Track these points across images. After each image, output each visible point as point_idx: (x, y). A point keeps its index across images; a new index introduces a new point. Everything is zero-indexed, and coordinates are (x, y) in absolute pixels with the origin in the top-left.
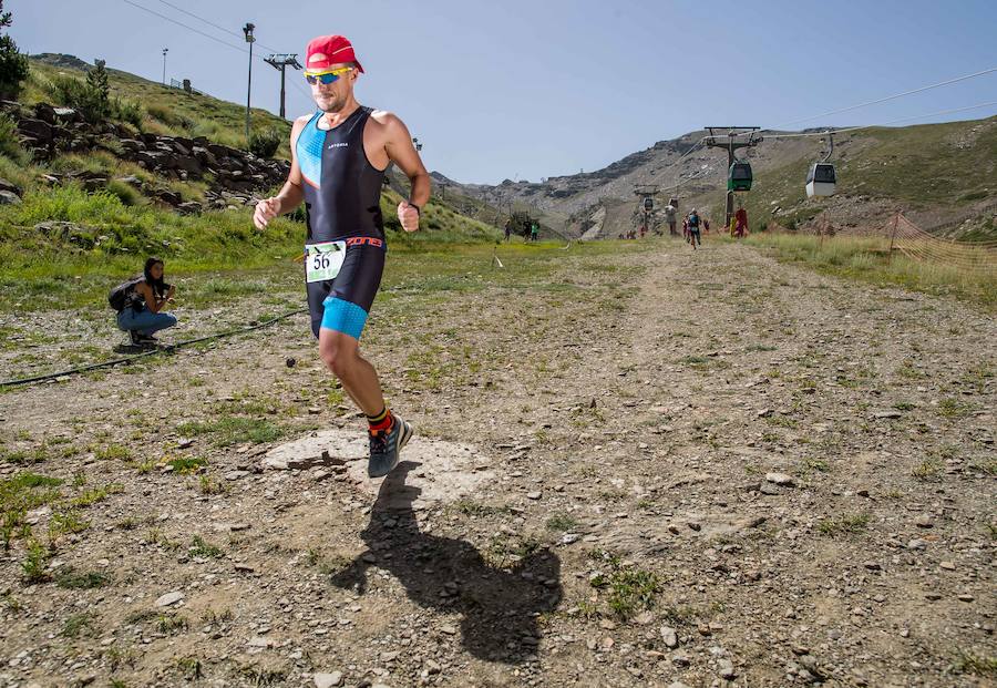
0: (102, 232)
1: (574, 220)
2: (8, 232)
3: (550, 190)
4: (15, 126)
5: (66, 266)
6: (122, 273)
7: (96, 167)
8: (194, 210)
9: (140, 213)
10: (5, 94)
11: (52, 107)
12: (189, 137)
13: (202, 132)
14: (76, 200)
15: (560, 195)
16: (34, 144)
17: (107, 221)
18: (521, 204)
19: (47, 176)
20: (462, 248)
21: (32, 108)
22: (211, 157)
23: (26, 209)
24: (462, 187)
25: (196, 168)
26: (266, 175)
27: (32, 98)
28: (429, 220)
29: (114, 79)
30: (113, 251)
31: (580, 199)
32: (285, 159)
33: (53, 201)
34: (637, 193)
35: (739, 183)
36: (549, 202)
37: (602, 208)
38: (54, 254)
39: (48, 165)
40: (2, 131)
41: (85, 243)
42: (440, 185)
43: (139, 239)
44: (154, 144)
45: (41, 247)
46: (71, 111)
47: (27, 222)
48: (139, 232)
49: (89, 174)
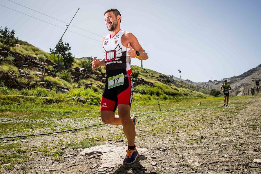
0: (88, 99)
1: (233, 91)
2: (64, 100)
4: (70, 74)
5: (76, 108)
6: (91, 109)
7: (89, 82)
9: (99, 94)
10: (69, 66)
11: (79, 68)
14: (82, 91)
16: (74, 78)
17: (90, 96)
19: (77, 85)
20: (193, 100)
21: (74, 69)
23: (70, 94)
26: (135, 82)
27: (75, 66)
30: (91, 104)
31: (235, 85)
32: (141, 78)
33: (76, 91)
34: (253, 81)
38: (75, 105)
39: (77, 83)
40: (66, 75)
41: (84, 102)
42: (189, 83)
43: (98, 101)
44: (104, 76)
45: (72, 103)
46: (84, 69)
47: (70, 97)
48: (98, 99)
49: (87, 85)
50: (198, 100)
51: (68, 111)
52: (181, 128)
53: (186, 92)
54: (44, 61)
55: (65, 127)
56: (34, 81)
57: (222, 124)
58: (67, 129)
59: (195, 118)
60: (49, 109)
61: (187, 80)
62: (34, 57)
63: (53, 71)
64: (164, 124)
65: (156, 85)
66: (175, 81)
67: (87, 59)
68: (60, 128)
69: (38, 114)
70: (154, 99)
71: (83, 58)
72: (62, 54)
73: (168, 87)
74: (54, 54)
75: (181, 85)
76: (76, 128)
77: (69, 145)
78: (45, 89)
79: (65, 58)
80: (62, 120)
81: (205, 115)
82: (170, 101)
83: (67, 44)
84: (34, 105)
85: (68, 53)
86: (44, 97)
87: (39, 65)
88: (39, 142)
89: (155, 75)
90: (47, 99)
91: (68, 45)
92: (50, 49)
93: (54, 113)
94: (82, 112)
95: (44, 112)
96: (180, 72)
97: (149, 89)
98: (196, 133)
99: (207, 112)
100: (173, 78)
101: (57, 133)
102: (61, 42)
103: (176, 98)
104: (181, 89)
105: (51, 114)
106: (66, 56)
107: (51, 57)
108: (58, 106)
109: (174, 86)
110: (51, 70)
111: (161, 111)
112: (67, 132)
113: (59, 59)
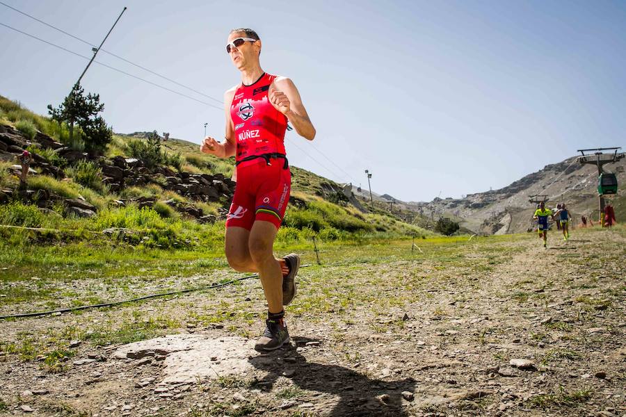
0: (145, 234)
1: (487, 224)
2: (85, 235)
3: (468, 203)
4: (101, 171)
5: (114, 255)
6: (152, 259)
7: (147, 194)
8: (212, 220)
9: (172, 222)
10: (97, 152)
11: (125, 159)
12: (212, 174)
13: (221, 171)
14: (131, 214)
15: (476, 206)
16: (111, 181)
17: (149, 227)
18: (447, 213)
19: (117, 201)
20: (396, 242)
21: (111, 159)
22: (225, 187)
23: (99, 221)
24: (405, 204)
25: (215, 194)
27: (113, 152)
28: (378, 225)
29: (174, 144)
30: (151, 246)
31: (491, 209)
33: (116, 215)
34: (531, 201)
35: (607, 188)
36: (468, 211)
37: (508, 214)
38: (112, 248)
39: (118, 194)
40: (91, 174)
41: (134, 241)
42: (389, 203)
43: (169, 238)
44: (187, 179)
45: (105, 244)
46: (136, 160)
47: (98, 229)
48: (170, 234)
49: (143, 199)
50: (408, 241)
51: (93, 261)
52: (363, 301)
53: (381, 223)
54: (34, 137)
55: (84, 300)
56: (4, 186)
57: (456, 293)
58: (87, 304)
59: (395, 280)
60: (44, 256)
61: (386, 196)
62: (5, 126)
63: (56, 163)
64: (325, 292)
65: (312, 203)
66: (358, 197)
67: (144, 137)
68: (70, 302)
69: (14, 269)
70: (306, 238)
71: (136, 133)
72: (79, 122)
73: (340, 209)
74: (60, 120)
75: (371, 206)
76: (112, 301)
77: (88, 337)
78: (34, 208)
79: (89, 132)
80: (76, 284)
81: (419, 275)
82: (343, 243)
83: (93, 96)
84: (4, 247)
85: (96, 120)
86: (33, 227)
87: (18, 148)
88: (11, 333)
89: (310, 182)
90: (39, 233)
91: (97, 98)
92: (50, 107)
93: (56, 267)
94: (128, 264)
95: (30, 263)
96: (370, 176)
97: (295, 214)
98: (393, 310)
99: (423, 267)
100: (352, 191)
101: (62, 312)
102: (78, 92)
103: (357, 235)
104: (369, 217)
105: (48, 269)
106: (90, 127)
107: (50, 128)
108: (68, 250)
109: (355, 209)
110: (50, 158)
111: (320, 264)
112: (88, 310)
113: (71, 134)
